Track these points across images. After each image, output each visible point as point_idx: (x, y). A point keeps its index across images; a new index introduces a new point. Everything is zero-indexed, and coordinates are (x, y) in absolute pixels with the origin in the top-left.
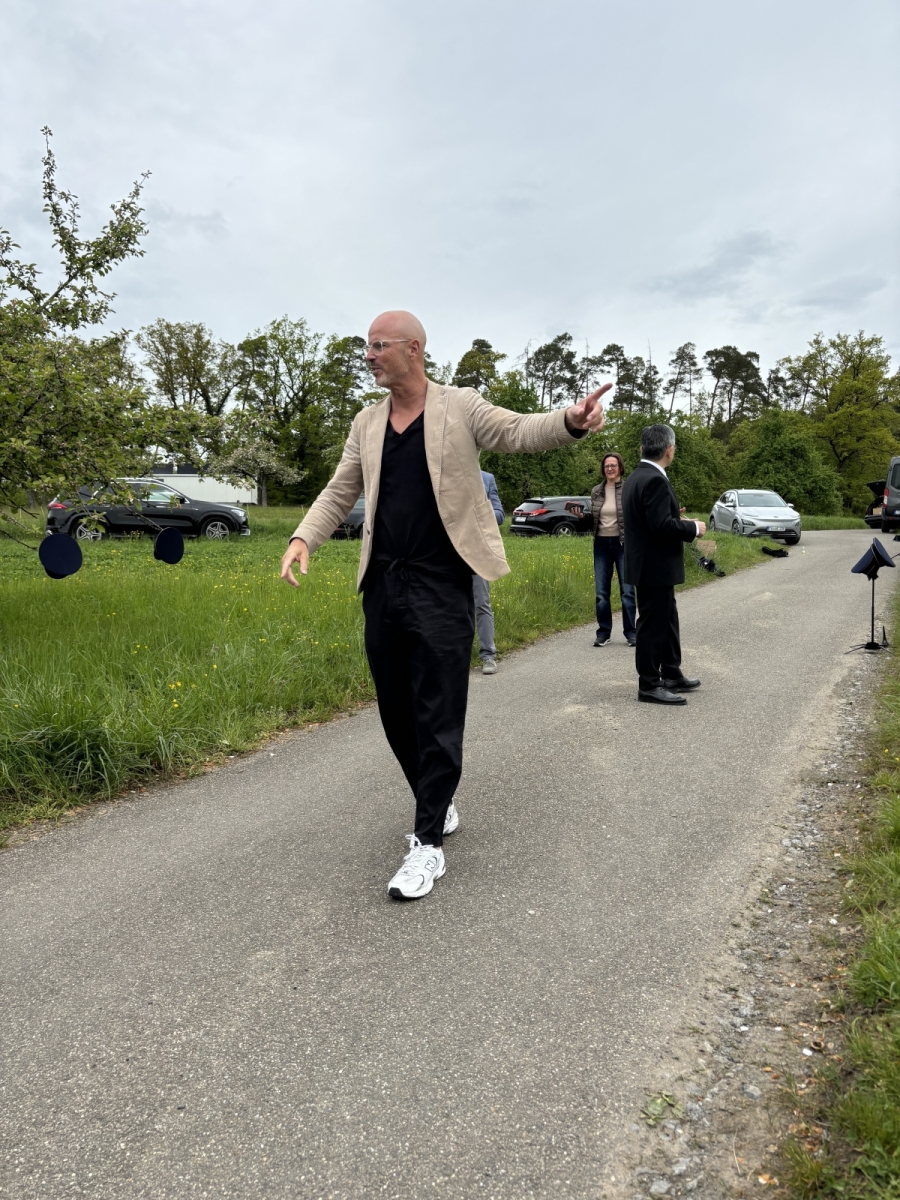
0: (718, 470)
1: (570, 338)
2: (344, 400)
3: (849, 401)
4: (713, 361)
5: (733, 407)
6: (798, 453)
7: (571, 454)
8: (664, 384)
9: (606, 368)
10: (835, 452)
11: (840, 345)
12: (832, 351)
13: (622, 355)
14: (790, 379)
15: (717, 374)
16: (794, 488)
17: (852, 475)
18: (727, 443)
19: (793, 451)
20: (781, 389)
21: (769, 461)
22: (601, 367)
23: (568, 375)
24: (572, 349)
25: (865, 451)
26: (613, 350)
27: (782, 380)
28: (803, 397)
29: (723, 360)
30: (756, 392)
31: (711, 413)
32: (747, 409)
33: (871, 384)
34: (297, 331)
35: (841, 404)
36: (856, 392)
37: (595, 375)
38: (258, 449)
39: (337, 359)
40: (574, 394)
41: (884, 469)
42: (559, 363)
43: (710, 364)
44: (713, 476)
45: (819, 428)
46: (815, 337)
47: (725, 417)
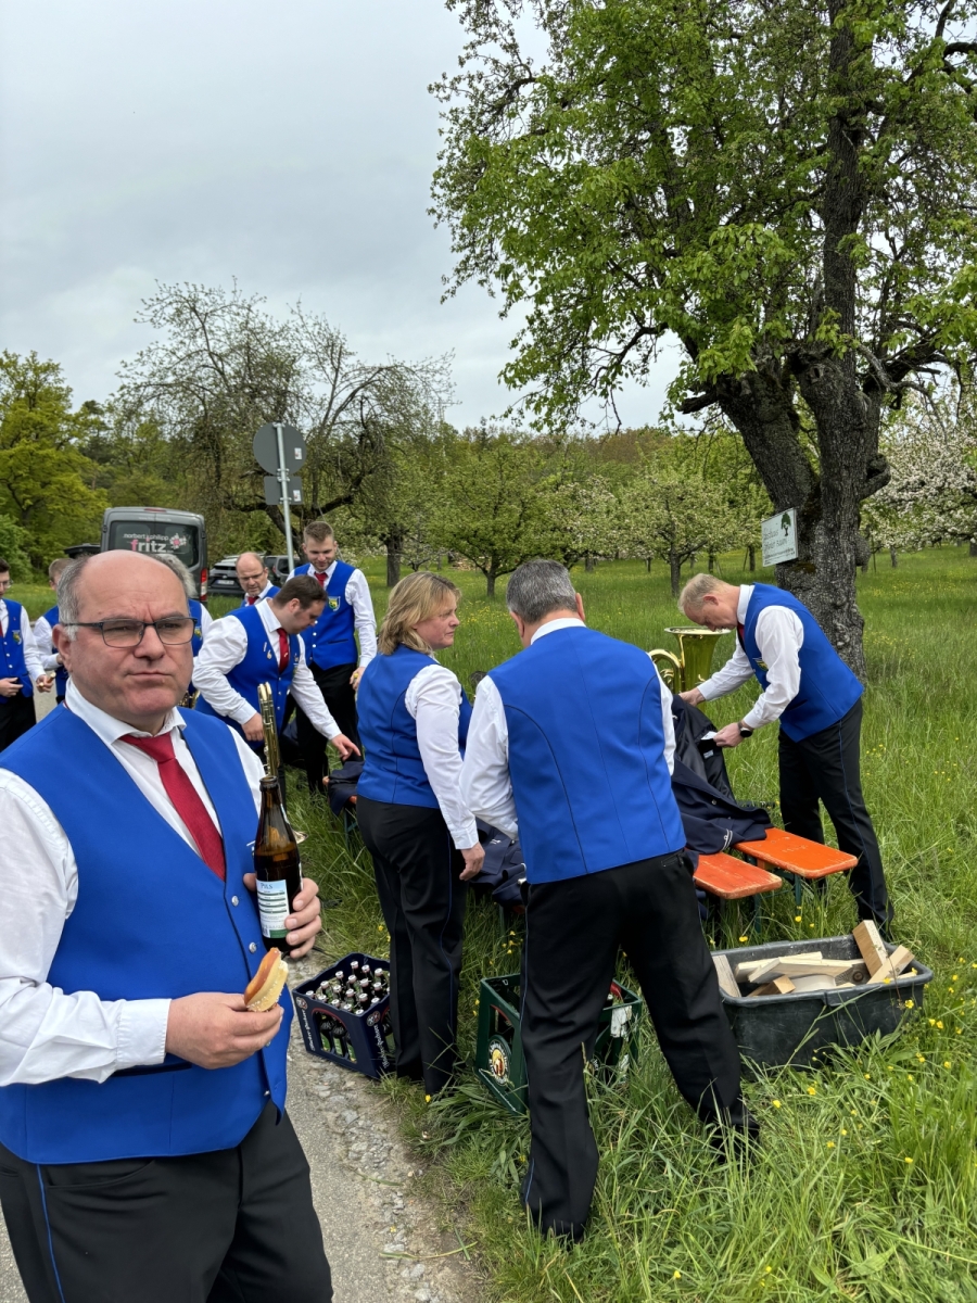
10: (15, 498)
11: (8, 365)
25: (53, 500)
33: (52, 419)
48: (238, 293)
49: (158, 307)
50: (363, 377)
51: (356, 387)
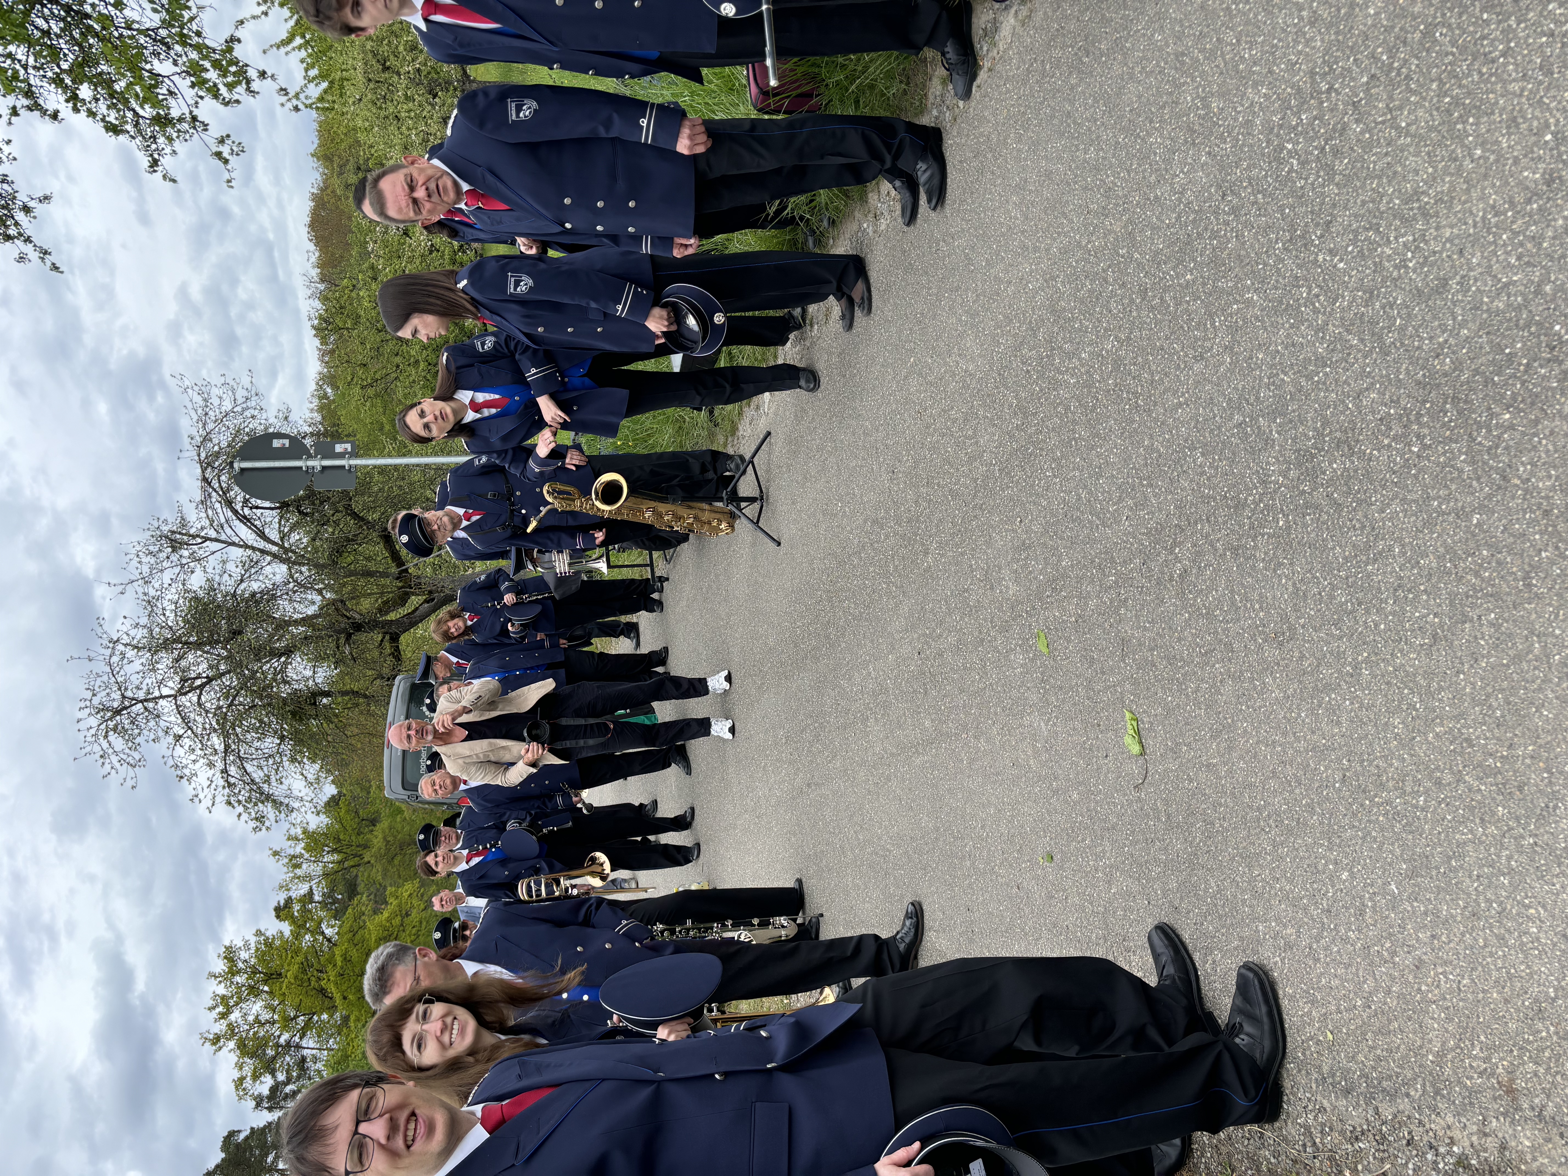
3: (319, 980)
11: (227, 1006)
36: (306, 972)
48: (92, 655)
49: (114, 759)
50: (217, 505)
51: (230, 514)
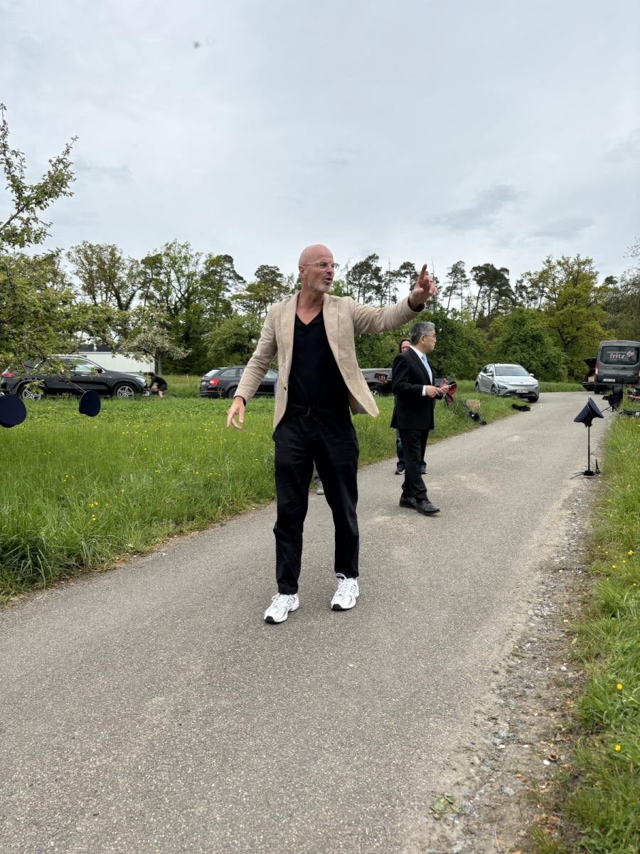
0: (482, 350)
1: (377, 258)
2: (218, 300)
3: (571, 303)
4: (477, 274)
5: (491, 306)
6: (537, 338)
7: (378, 339)
8: (443, 290)
9: (403, 279)
10: (562, 338)
11: (564, 264)
12: (559, 268)
13: (413, 269)
14: (530, 287)
15: (480, 283)
16: (534, 362)
17: (574, 354)
18: (487, 331)
19: (533, 337)
20: (524, 294)
21: (517, 344)
22: (399, 278)
23: (376, 283)
24: (378, 265)
25: (582, 338)
26: (407, 266)
27: (525, 287)
28: (539, 299)
29: (484, 273)
30: (507, 296)
31: (476, 310)
32: (501, 307)
33: (586, 291)
34: (184, 251)
35: (566, 304)
36: (575, 296)
37: (395, 284)
38: (155, 334)
39: (213, 270)
40: (380, 297)
41: (595, 349)
42: (369, 275)
43: (475, 276)
44: (478, 354)
45: (551, 321)
46: (547, 258)
47: (486, 313)
